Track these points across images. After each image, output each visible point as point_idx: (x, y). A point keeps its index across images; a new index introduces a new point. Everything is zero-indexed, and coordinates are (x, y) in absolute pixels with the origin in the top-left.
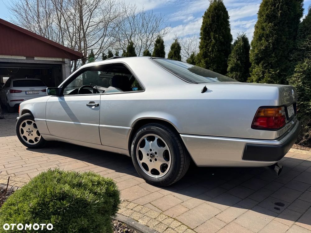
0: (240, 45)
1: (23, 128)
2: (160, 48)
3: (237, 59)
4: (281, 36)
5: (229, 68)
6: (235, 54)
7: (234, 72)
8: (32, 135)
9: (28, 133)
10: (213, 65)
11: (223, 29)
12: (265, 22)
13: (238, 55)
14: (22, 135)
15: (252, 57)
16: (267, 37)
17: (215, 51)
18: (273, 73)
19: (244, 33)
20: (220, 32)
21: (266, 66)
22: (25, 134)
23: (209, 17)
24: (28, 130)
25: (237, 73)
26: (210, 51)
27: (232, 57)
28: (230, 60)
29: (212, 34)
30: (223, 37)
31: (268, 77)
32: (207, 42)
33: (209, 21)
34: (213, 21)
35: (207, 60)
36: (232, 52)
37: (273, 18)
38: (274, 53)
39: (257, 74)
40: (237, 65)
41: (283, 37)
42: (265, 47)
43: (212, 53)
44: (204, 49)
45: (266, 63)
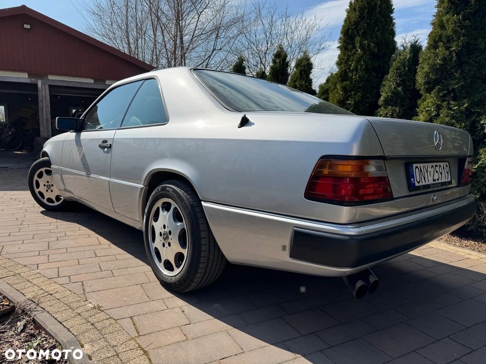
0: (405, 59)
1: (39, 180)
2: (280, 66)
3: (396, 83)
4: (476, 40)
5: (382, 98)
6: (394, 73)
7: (390, 107)
8: (52, 191)
9: (46, 187)
10: (355, 94)
11: (378, 31)
12: (447, 13)
13: (400, 76)
14: (37, 191)
15: (420, 79)
16: (448, 41)
17: (361, 68)
18: (455, 108)
19: (415, 37)
20: (373, 36)
21: (445, 95)
22: (42, 189)
23: (355, 10)
24: (46, 184)
25: (394, 108)
26: (352, 68)
27: (388, 80)
28: (384, 86)
29: (358, 39)
30: (377, 44)
31: (447, 116)
32: (349, 53)
33: (355, 16)
34: (361, 17)
35: (346, 84)
36: (390, 70)
37: (463, 5)
38: (459, 71)
39: (428, 111)
40: (395, 94)
41: (480, 40)
42: (441, 59)
43: (354, 72)
44: (342, 65)
45: (444, 90)
